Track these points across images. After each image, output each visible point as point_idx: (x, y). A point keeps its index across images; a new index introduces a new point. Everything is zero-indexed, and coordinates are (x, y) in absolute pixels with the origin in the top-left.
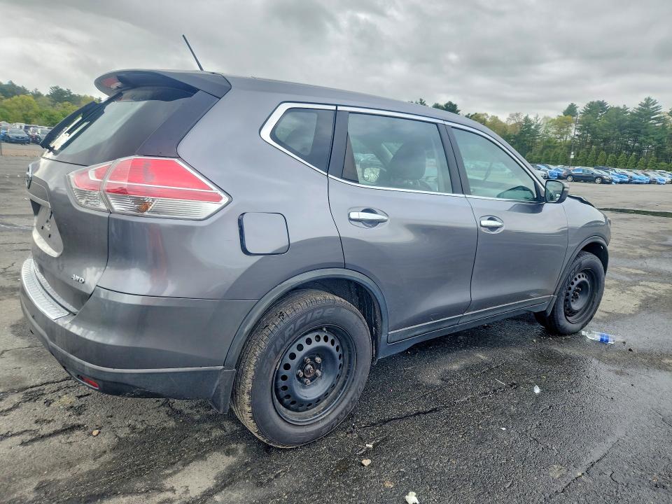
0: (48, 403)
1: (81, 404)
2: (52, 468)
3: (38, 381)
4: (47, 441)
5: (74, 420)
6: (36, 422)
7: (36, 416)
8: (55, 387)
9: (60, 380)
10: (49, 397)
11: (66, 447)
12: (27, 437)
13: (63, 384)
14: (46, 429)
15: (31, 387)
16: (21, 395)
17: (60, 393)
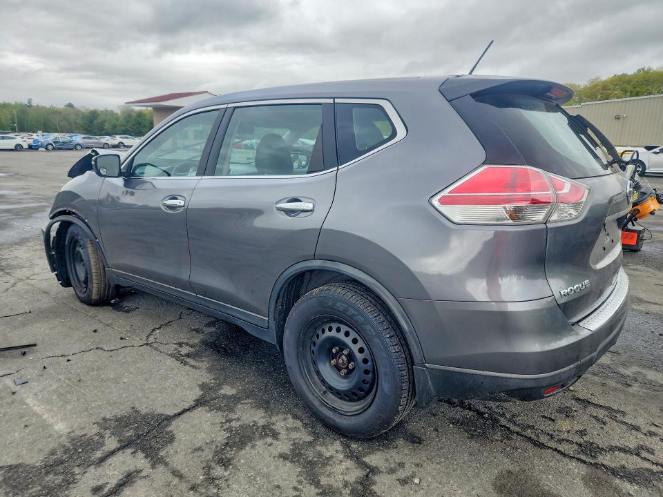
0: (582, 433)
1: (558, 414)
2: (615, 389)
3: (573, 465)
4: (607, 405)
5: (576, 406)
6: (604, 423)
7: (602, 428)
8: (562, 447)
9: (550, 451)
10: (577, 439)
11: (597, 394)
12: (619, 417)
13: (553, 444)
14: (601, 414)
15: (585, 462)
16: (600, 459)
17: (565, 436)
